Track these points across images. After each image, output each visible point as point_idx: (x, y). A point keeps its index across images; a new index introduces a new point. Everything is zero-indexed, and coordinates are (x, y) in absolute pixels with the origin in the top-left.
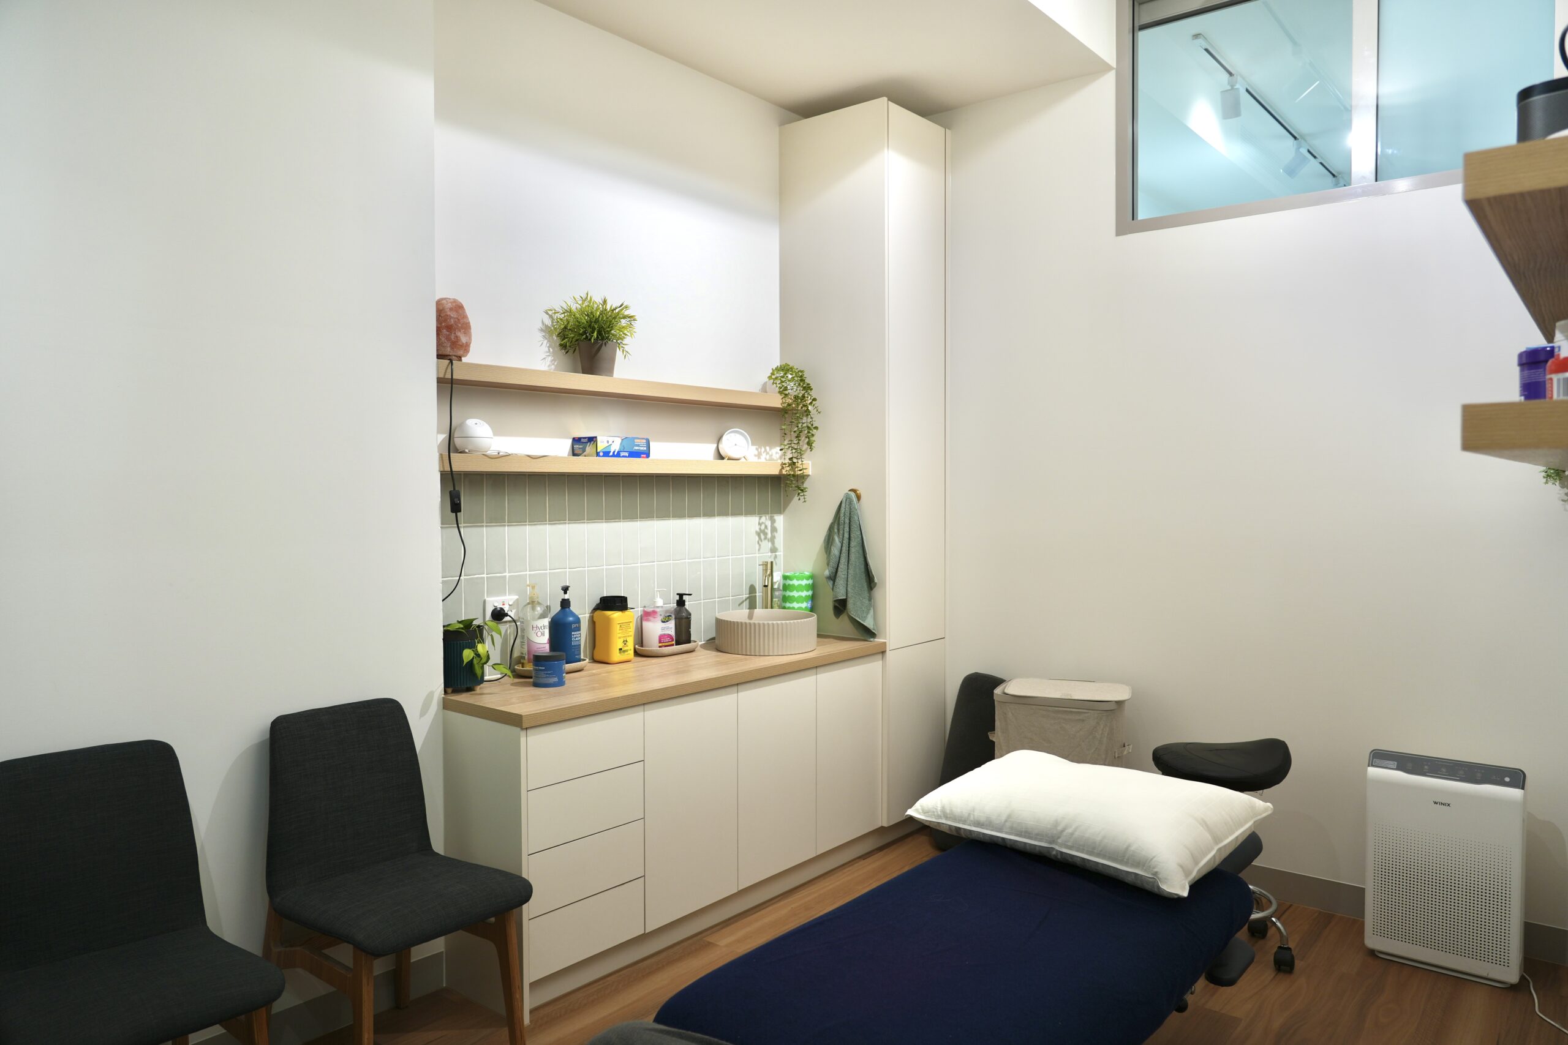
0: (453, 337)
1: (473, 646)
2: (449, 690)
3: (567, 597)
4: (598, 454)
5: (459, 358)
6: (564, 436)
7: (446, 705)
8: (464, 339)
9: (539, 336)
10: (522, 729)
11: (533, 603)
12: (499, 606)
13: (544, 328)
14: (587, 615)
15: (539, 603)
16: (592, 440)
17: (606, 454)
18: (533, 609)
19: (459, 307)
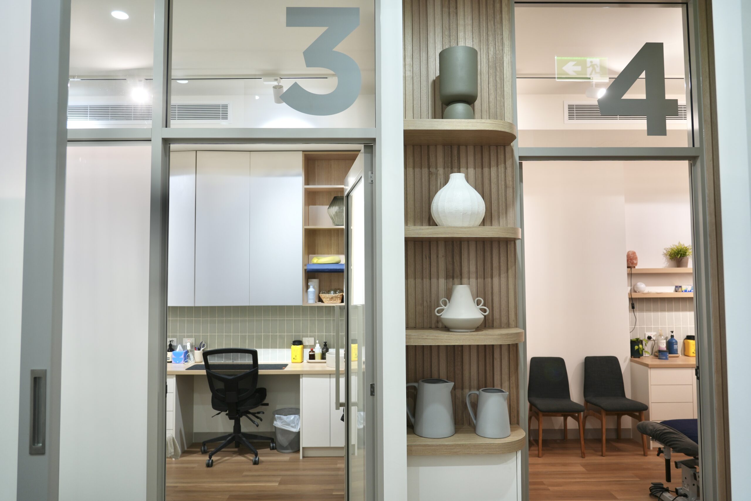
0: (632, 262)
1: (638, 345)
2: (633, 357)
3: (672, 334)
4: (682, 291)
5: (634, 267)
6: (672, 285)
7: (631, 361)
8: (635, 262)
9: (662, 256)
10: (649, 368)
11: (661, 335)
12: (650, 335)
13: (663, 254)
14: (682, 341)
15: (663, 336)
16: (680, 287)
17: (686, 291)
18: (661, 337)
19: (634, 253)
